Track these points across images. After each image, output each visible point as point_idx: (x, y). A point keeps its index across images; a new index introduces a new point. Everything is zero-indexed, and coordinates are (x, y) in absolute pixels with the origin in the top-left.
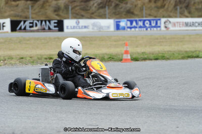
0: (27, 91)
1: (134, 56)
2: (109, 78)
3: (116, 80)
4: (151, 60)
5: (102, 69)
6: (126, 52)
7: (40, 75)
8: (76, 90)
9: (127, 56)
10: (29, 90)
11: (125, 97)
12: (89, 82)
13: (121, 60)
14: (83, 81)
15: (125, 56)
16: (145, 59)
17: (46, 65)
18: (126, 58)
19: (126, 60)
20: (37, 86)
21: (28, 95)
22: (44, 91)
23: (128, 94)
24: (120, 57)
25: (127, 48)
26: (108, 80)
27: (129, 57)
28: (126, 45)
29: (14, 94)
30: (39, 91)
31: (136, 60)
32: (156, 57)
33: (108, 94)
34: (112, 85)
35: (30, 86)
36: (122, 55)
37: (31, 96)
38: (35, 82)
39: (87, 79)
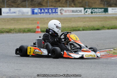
0: (28, 53)
2: (82, 45)
3: (87, 47)
5: (77, 39)
6: (38, 27)
7: (37, 44)
8: (62, 53)
9: (38, 30)
10: (30, 53)
11: (93, 57)
12: (68, 48)
13: (35, 32)
14: (65, 47)
15: (37, 30)
17: (40, 37)
18: (38, 31)
19: (38, 32)
20: (35, 51)
21: (28, 56)
22: (40, 54)
23: (95, 55)
24: (34, 30)
25: (38, 25)
26: (82, 47)
27: (40, 30)
28: (38, 23)
29: (19, 55)
30: (37, 53)
33: (83, 55)
34: (85, 49)
35: (31, 50)
36: (35, 29)
37: (30, 57)
38: (34, 48)
39: (67, 46)
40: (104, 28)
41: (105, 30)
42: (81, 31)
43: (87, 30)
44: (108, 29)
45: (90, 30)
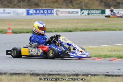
1: (15, 31)
4: (24, 33)
6: (9, 29)
13: (6, 33)
15: (9, 31)
16: (21, 33)
19: (9, 33)
24: (6, 31)
25: (10, 26)
27: (11, 31)
28: (9, 24)
31: (16, 33)
32: (27, 32)
40: (76, 30)
41: (77, 31)
42: (53, 32)
43: (59, 32)
44: (81, 31)
45: (62, 32)
